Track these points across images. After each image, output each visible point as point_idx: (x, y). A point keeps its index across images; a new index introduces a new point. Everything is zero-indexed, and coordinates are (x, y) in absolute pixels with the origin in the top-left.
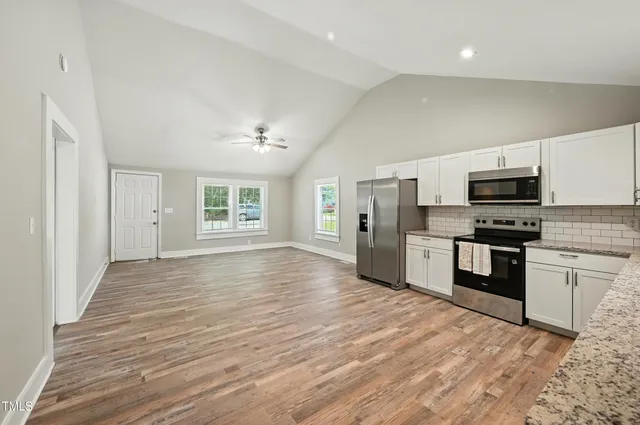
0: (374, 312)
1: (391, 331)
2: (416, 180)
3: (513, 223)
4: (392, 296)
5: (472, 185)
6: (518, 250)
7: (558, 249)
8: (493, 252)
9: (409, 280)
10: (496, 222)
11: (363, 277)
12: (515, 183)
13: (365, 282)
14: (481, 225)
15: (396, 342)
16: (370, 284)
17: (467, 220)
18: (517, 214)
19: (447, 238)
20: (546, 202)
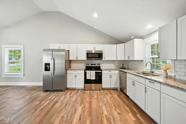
0: (66, 104)
1: (80, 109)
2: (69, 51)
3: (95, 64)
4: (65, 95)
5: (87, 54)
6: (101, 71)
7: (108, 70)
8: (96, 73)
9: (68, 86)
10: (91, 64)
11: (47, 91)
12: (98, 54)
13: (49, 93)
14: (88, 65)
15: (86, 112)
16: (52, 93)
17: (84, 64)
18: (96, 62)
19: (83, 70)
20: (103, 59)
